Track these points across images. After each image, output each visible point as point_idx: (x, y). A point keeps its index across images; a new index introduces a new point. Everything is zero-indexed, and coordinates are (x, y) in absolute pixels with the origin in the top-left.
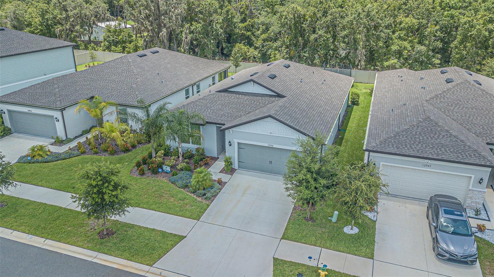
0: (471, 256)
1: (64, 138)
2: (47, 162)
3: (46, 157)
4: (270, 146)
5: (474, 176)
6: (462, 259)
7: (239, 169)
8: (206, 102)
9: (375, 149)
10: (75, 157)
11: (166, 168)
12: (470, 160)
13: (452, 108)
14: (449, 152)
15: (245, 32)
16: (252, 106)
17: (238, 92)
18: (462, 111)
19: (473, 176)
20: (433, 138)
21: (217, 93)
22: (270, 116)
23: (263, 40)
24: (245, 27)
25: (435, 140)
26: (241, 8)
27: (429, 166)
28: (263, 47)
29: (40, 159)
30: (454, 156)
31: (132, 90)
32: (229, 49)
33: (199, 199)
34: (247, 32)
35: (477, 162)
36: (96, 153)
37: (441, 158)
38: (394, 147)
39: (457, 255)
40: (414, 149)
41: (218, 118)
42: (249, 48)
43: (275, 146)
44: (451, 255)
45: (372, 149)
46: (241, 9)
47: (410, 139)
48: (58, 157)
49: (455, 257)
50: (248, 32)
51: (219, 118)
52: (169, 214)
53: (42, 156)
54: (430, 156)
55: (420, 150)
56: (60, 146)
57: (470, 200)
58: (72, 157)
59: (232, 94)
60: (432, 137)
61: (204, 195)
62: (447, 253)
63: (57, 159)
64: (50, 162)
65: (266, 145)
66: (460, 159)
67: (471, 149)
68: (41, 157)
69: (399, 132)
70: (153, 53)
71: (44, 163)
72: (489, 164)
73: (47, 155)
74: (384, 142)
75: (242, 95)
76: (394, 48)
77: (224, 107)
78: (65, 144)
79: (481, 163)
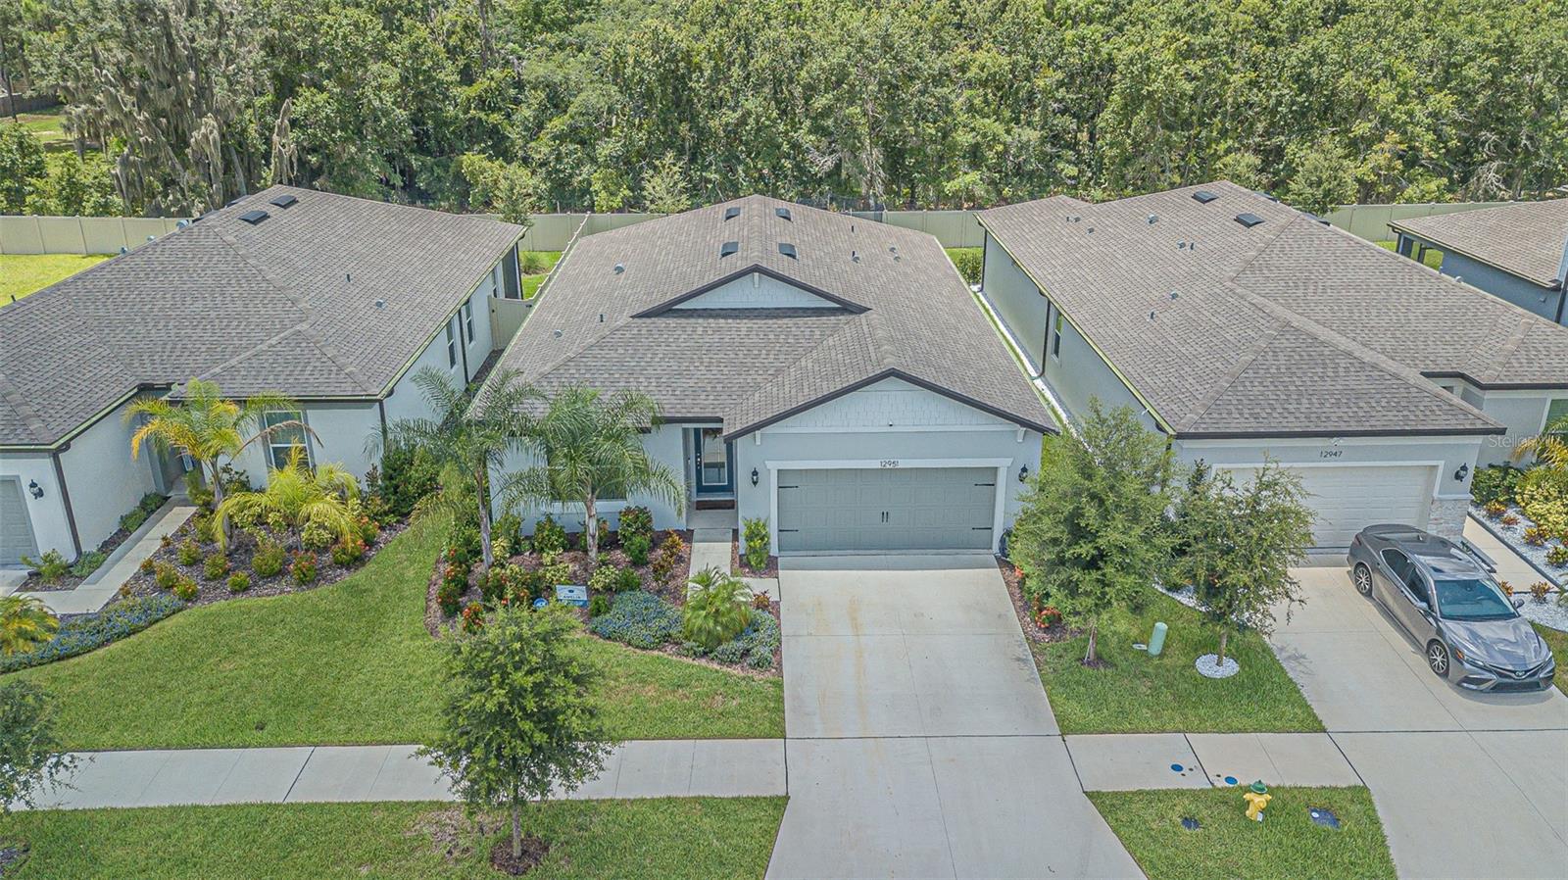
0: (1541, 668)
1: (71, 557)
2: (69, 657)
3: (51, 638)
4: (888, 466)
5: (1443, 462)
6: (1528, 680)
7: (783, 553)
8: (616, 356)
9: (1201, 431)
10: (168, 616)
11: (571, 591)
12: (1437, 423)
13: (1300, 293)
14: (1380, 409)
15: (482, 115)
16: (777, 348)
17: (709, 312)
18: (1325, 296)
19: (1441, 463)
20: (1327, 379)
21: (636, 320)
22: (893, 373)
23: (554, 138)
24: (480, 96)
25: (1333, 383)
26: (450, 34)
27: (1335, 454)
28: (559, 159)
29: (31, 649)
30: (1396, 418)
31: (304, 345)
32: (436, 175)
33: (736, 671)
34: (487, 115)
35: (1453, 424)
36: (241, 589)
37: (1370, 429)
38: (1246, 416)
39: (1514, 672)
40: (1298, 415)
41: (686, 401)
42: (504, 164)
43: (902, 464)
44: (1500, 675)
45: (1192, 431)
46: (449, 37)
47: (1272, 388)
48: (101, 631)
49: (1510, 677)
50: (493, 112)
51: (690, 401)
52: (677, 738)
53: (33, 639)
54: (1344, 428)
55: (1312, 415)
56: (65, 587)
57: (1435, 527)
58: (157, 621)
59: (692, 320)
60: (1320, 374)
61: (746, 653)
62: (1490, 671)
63: (100, 638)
64: (77, 654)
65: (876, 464)
66: (1414, 423)
67: (1426, 394)
68: (31, 644)
69: (1236, 372)
70: (285, 207)
71: (54, 664)
72: (1482, 427)
73: (52, 630)
74: (1214, 406)
75: (725, 317)
76: (964, 139)
77: (687, 364)
78: (82, 578)
79: (1463, 425)
